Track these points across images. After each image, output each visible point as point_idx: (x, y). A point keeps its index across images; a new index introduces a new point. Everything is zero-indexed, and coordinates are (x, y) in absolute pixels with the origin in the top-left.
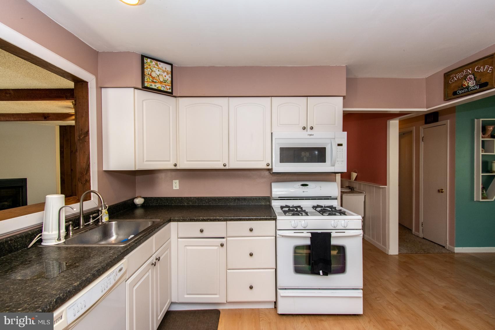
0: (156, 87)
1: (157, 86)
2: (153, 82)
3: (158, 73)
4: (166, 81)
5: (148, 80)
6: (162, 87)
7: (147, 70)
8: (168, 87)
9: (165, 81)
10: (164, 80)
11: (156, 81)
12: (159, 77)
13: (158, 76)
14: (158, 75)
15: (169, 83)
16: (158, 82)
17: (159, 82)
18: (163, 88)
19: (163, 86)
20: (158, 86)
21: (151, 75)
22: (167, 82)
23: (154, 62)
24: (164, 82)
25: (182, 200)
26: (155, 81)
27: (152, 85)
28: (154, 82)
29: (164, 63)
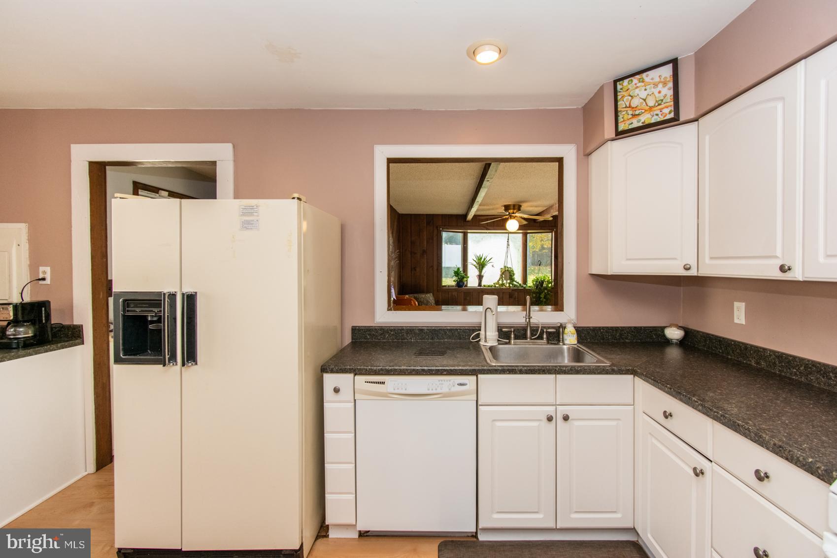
0: (641, 122)
1: (643, 121)
2: (634, 116)
3: (643, 94)
4: (662, 100)
5: (626, 117)
6: (653, 116)
7: (623, 101)
8: (666, 111)
9: (659, 103)
10: (656, 101)
11: (640, 111)
12: (647, 100)
13: (645, 100)
14: (645, 98)
15: (669, 100)
16: (643, 111)
17: (646, 110)
18: (655, 117)
19: (655, 113)
20: (646, 118)
21: (630, 107)
22: (664, 101)
23: (635, 80)
24: (657, 104)
25: (746, 350)
26: (637, 112)
27: (632, 123)
28: (637, 115)
29: (654, 69)
